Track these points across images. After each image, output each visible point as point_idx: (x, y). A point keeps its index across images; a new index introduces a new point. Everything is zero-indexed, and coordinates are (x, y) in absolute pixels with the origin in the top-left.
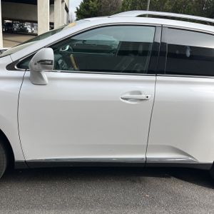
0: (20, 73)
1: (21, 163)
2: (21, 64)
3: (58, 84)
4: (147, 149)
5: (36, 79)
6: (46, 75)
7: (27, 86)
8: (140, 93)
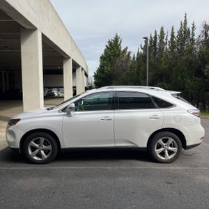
0: (63, 113)
1: (63, 149)
2: (63, 110)
3: (76, 116)
4: (115, 141)
5: (69, 115)
6: (72, 113)
7: (66, 118)
8: (108, 117)
